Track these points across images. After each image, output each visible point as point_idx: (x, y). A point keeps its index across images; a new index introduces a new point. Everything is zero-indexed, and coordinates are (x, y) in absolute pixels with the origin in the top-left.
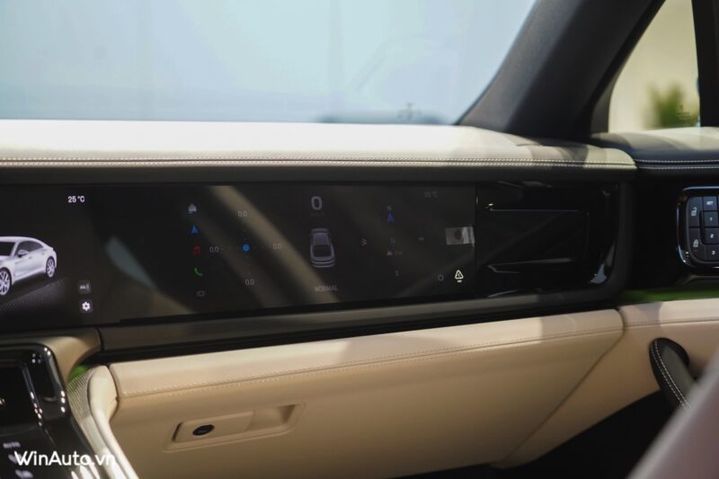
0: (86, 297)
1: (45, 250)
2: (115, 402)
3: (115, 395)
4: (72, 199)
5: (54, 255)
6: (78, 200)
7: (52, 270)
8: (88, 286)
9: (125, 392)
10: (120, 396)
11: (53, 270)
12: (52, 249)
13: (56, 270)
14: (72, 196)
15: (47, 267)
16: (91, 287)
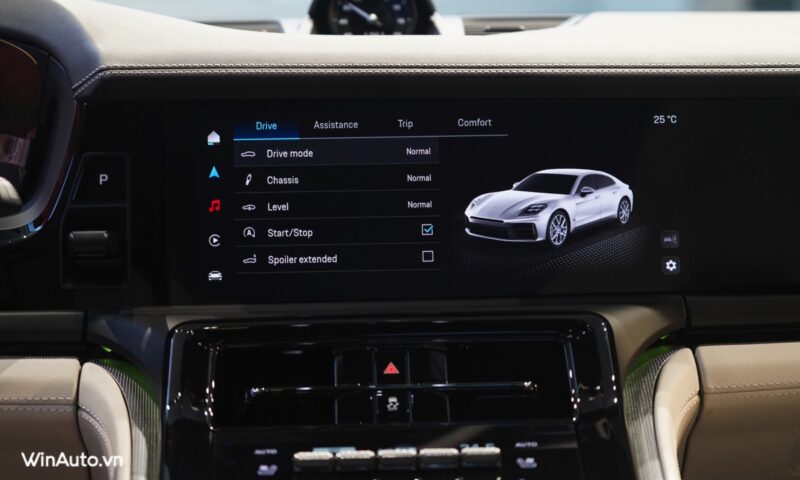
0: (671, 254)
1: (618, 188)
2: (697, 398)
3: (698, 389)
4: (659, 119)
5: (630, 194)
6: (668, 120)
7: (625, 213)
8: (675, 238)
9: (711, 385)
10: (705, 390)
11: (627, 215)
12: (627, 186)
13: (631, 214)
14: (659, 115)
15: (620, 210)
16: (681, 239)
